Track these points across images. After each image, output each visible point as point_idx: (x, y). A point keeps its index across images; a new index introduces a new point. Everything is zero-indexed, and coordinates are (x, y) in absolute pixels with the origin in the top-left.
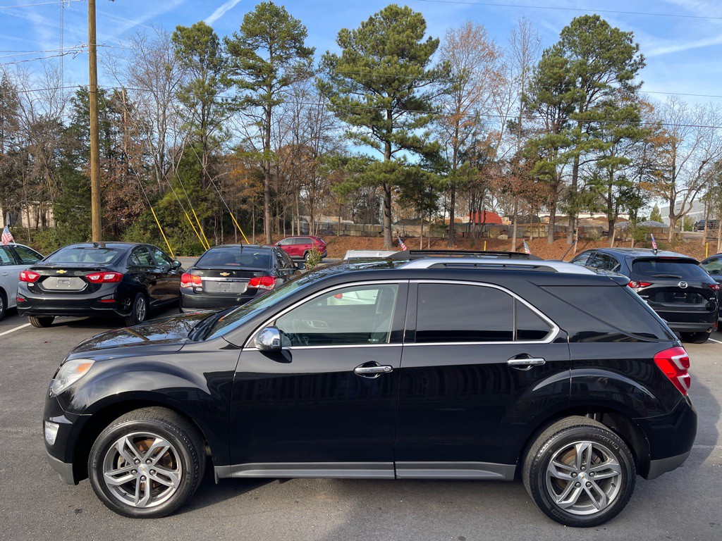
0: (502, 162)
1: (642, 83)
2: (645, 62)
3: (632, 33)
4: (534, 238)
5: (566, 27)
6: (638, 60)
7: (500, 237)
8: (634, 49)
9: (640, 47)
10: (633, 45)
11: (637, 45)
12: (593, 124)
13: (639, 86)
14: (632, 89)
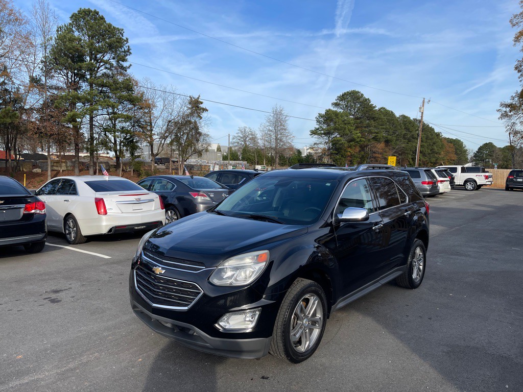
0: (31, 109)
1: (131, 65)
2: (131, 51)
3: (123, 30)
4: (63, 171)
5: (74, 14)
6: (126, 49)
7: (35, 170)
8: (125, 41)
9: (129, 41)
10: (124, 38)
11: (127, 39)
12: (104, 89)
13: (129, 67)
14: (125, 69)
